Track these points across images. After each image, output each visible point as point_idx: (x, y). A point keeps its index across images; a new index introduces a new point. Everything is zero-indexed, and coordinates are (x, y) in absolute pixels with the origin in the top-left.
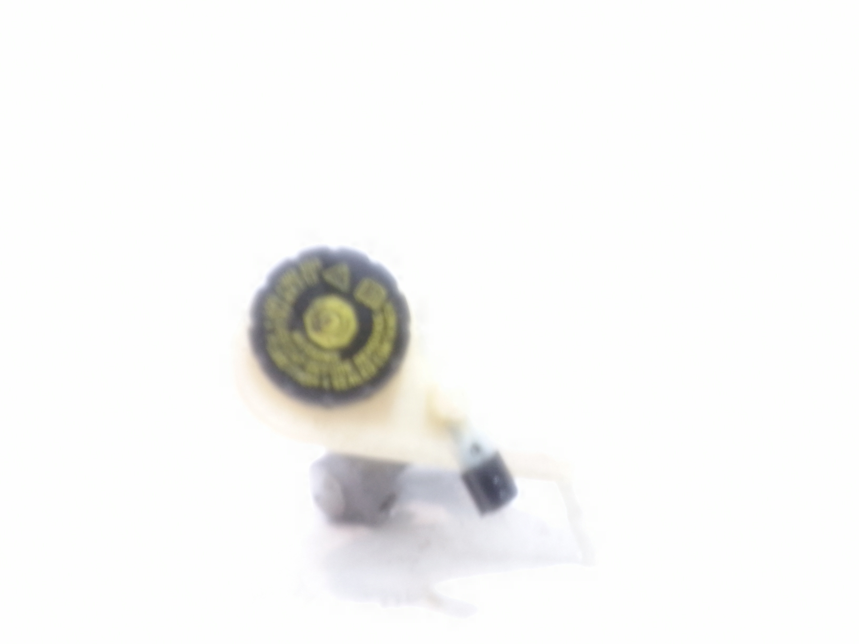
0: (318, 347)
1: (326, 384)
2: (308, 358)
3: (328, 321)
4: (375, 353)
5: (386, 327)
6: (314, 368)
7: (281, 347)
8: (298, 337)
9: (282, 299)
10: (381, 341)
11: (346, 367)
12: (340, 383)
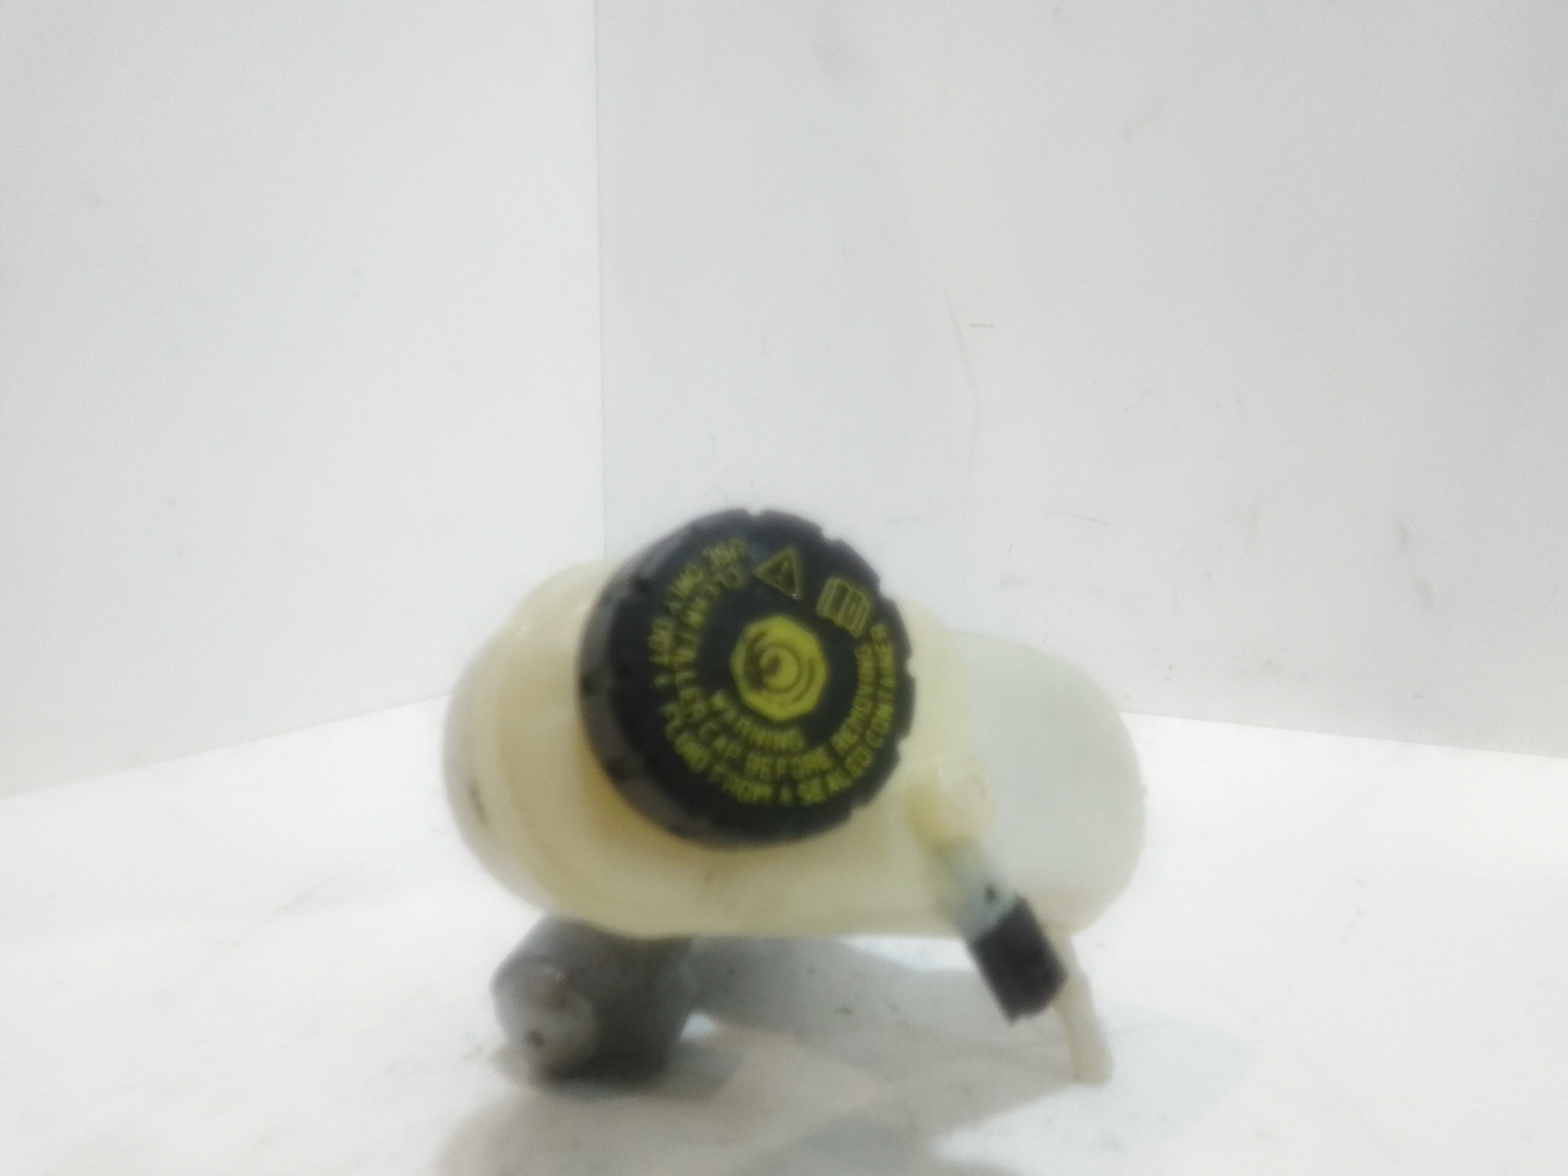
0: (763, 720)
1: (786, 795)
2: (749, 746)
3: (775, 665)
4: (866, 723)
5: (878, 674)
6: (758, 763)
7: (691, 726)
8: (719, 700)
9: (682, 625)
10: (875, 699)
11: (818, 758)
12: (812, 793)
